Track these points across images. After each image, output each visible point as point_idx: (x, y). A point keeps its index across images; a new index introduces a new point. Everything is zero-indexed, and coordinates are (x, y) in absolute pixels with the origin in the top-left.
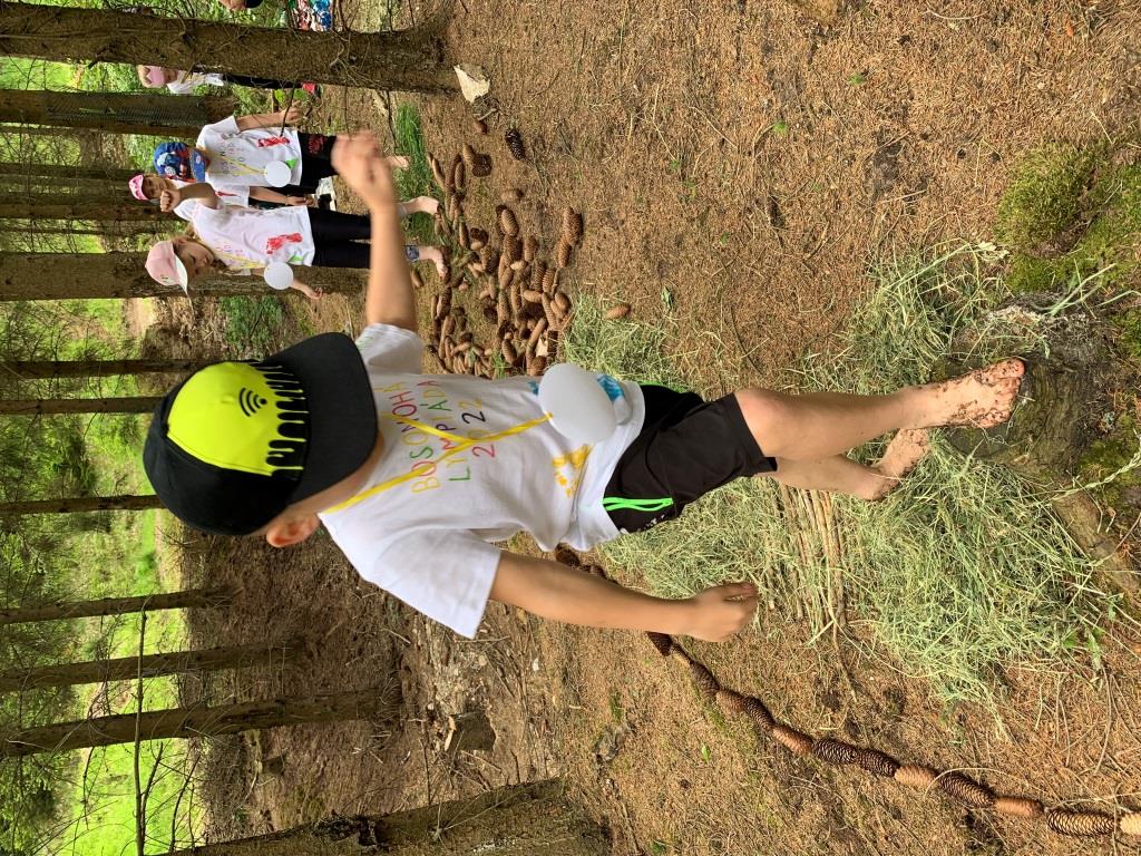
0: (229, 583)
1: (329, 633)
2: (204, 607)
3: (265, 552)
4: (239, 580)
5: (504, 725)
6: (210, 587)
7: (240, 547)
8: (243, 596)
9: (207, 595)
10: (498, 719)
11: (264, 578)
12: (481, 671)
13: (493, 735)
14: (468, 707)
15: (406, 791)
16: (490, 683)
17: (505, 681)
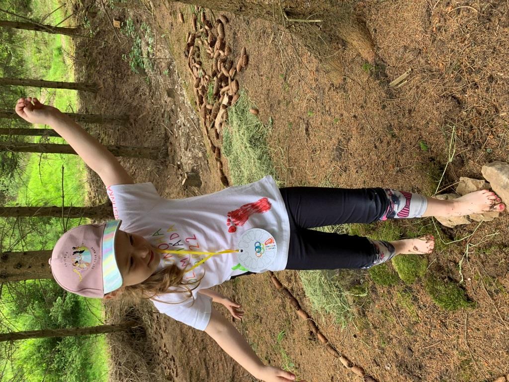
0: (96, 82)
1: (139, 117)
2: (85, 91)
3: (112, 72)
4: (101, 82)
6: (88, 81)
7: (101, 66)
8: (103, 89)
9: (87, 86)
11: (112, 84)
12: (200, 158)
13: (201, 183)
14: (193, 170)
15: (167, 191)
16: (202, 164)
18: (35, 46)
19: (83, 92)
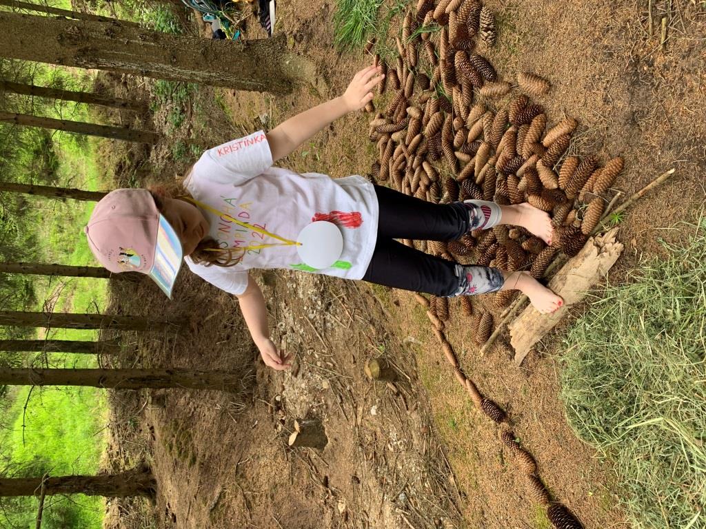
1: (207, 318)
5: (336, 436)
10: (331, 430)
14: (309, 415)
17: (342, 406)
18: (56, 223)
19: (118, 281)
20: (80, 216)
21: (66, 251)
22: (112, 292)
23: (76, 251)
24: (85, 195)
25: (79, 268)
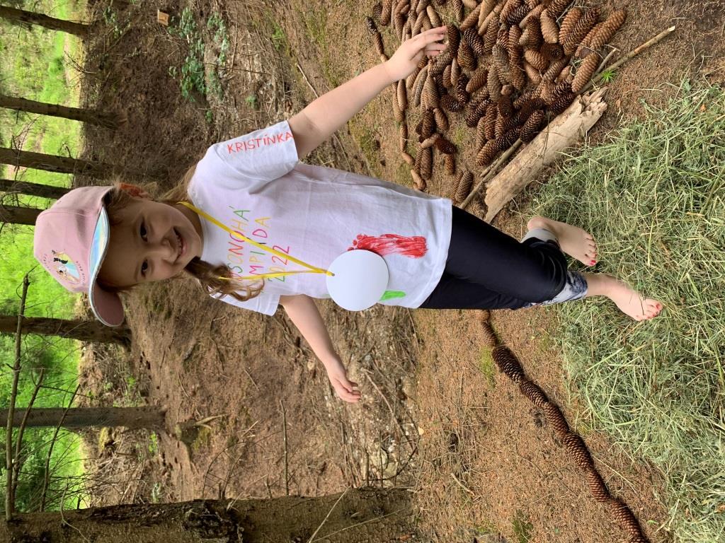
0: (116, 112)
2: (96, 125)
3: (146, 97)
4: (125, 112)
6: (102, 110)
7: (128, 87)
8: (127, 125)
9: (100, 116)
11: (143, 117)
18: (21, 54)
19: (92, 125)
20: (48, 49)
21: (33, 88)
22: (86, 137)
23: (45, 89)
24: (54, 23)
25: (50, 106)
